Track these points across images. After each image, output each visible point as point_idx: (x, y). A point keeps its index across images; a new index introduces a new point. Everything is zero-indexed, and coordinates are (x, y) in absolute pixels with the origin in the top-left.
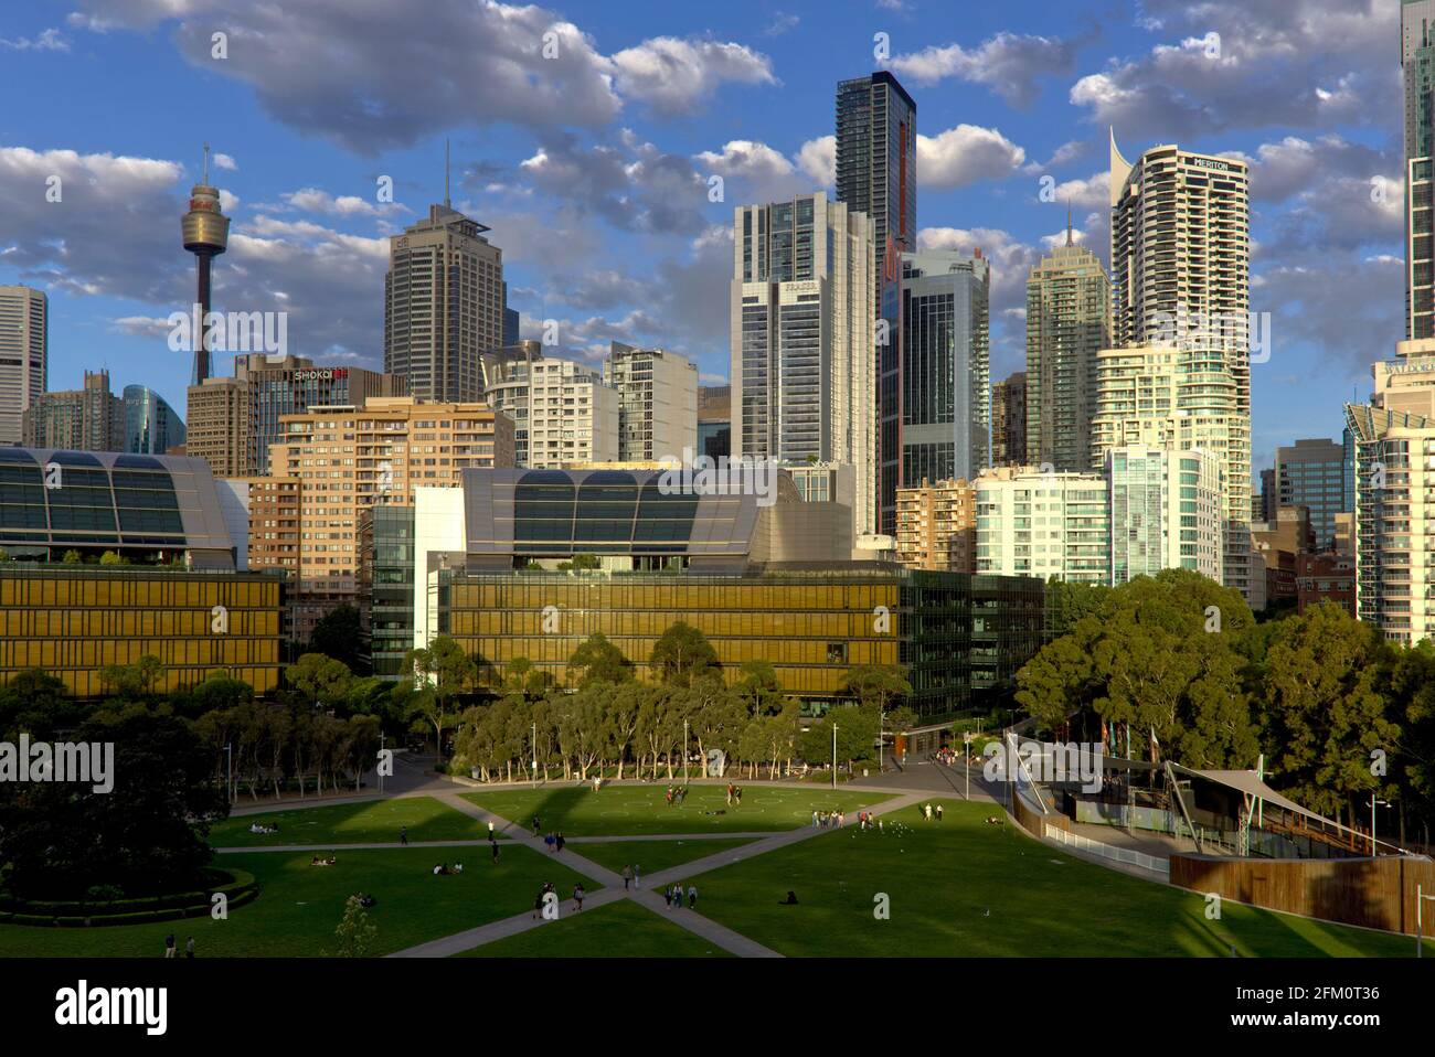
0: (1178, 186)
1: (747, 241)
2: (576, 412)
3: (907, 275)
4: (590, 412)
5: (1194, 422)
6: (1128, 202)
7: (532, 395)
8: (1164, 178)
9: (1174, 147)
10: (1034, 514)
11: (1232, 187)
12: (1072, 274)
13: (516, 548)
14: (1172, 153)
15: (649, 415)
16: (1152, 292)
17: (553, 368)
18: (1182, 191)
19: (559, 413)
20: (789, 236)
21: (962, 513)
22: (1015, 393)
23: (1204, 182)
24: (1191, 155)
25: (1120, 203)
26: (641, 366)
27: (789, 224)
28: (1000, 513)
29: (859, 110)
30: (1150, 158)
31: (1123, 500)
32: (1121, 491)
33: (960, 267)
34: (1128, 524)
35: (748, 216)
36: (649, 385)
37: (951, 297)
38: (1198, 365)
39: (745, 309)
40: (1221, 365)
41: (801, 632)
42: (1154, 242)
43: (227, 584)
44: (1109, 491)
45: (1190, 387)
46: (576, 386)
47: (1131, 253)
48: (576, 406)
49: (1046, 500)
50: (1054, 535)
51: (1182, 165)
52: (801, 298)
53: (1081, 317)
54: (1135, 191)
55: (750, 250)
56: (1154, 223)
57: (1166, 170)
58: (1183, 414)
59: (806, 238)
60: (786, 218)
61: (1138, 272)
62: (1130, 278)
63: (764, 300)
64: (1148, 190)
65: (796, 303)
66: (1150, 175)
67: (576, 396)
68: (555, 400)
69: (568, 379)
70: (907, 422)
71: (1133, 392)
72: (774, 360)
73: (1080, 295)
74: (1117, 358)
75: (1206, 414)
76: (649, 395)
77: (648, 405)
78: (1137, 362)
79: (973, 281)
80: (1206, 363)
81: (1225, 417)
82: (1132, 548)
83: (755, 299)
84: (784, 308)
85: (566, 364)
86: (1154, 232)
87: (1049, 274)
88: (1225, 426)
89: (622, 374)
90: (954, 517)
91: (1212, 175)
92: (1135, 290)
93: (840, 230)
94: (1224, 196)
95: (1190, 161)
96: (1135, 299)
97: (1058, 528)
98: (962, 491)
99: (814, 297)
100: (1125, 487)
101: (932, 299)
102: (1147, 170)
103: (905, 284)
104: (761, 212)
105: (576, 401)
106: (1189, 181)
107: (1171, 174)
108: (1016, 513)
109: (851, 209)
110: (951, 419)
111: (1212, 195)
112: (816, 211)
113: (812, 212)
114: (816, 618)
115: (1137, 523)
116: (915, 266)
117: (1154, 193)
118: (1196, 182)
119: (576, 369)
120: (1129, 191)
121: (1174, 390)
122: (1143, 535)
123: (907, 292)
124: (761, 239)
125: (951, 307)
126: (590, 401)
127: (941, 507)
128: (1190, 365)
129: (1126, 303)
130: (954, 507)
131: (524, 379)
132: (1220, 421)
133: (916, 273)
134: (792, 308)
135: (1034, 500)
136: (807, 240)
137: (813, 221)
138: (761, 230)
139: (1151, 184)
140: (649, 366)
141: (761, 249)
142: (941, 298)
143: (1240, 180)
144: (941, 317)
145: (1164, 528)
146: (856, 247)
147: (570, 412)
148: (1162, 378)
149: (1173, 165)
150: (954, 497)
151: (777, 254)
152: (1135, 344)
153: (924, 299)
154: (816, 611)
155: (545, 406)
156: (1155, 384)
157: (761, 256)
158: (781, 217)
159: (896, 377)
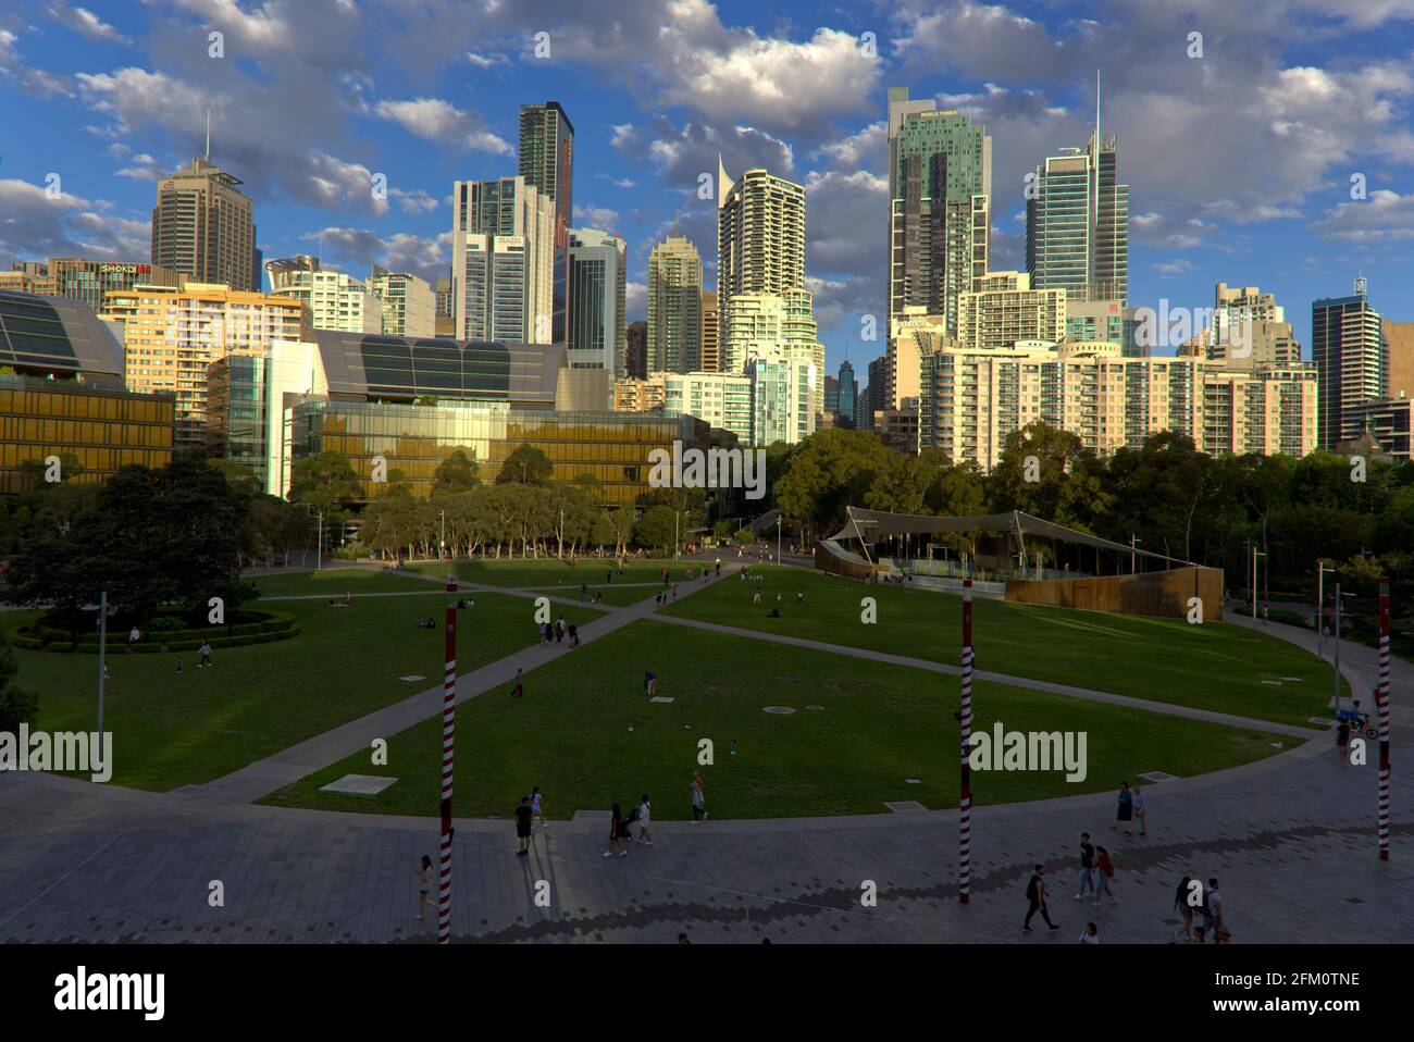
0: (766, 197)
1: (464, 207)
2: (350, 313)
3: (572, 245)
4: (361, 314)
5: (792, 347)
6: (732, 205)
7: (314, 298)
8: (758, 191)
9: (765, 171)
10: (704, 399)
11: (797, 202)
12: (679, 256)
13: (370, 389)
14: (763, 175)
15: (402, 322)
16: (749, 266)
17: (331, 278)
18: (768, 201)
19: (335, 313)
20: (496, 205)
21: (639, 401)
22: (635, 334)
23: (781, 197)
24: (773, 178)
25: (726, 206)
26: (396, 285)
27: (495, 198)
28: (681, 397)
29: (537, 127)
30: (748, 177)
31: (762, 391)
32: (762, 385)
33: (608, 243)
34: (766, 408)
35: (464, 188)
36: (403, 300)
37: (603, 262)
38: (794, 309)
39: (468, 252)
40: (808, 311)
41: (603, 458)
42: (750, 233)
43: (125, 401)
44: (752, 387)
45: (789, 324)
46: (350, 294)
47: (733, 239)
48: (350, 309)
49: (713, 390)
50: (717, 414)
51: (768, 184)
52: (510, 249)
53: (684, 284)
54: (737, 198)
55: (465, 214)
56: (751, 220)
57: (759, 185)
58: (785, 342)
59: (509, 208)
60: (493, 193)
61: (738, 252)
62: (732, 257)
63: (483, 247)
64: (747, 198)
65: (506, 251)
66: (748, 187)
67: (350, 301)
68: (332, 303)
69: (343, 288)
70: (570, 347)
71: (753, 325)
72: (489, 292)
73: (684, 270)
74: (743, 302)
75: (799, 342)
76: (402, 307)
77: (402, 315)
78: (756, 305)
79: (618, 252)
80: (799, 309)
81: (811, 344)
82: (768, 424)
83: (476, 246)
84: (498, 255)
85: (341, 276)
86: (750, 226)
87: (664, 254)
88: (811, 351)
89: (380, 290)
90: (634, 404)
91: (786, 193)
92: (735, 264)
93: (532, 205)
94: (792, 207)
95: (773, 182)
96: (735, 270)
97: (719, 409)
98: (639, 387)
99: (520, 249)
100: (764, 383)
101: (590, 262)
102: (747, 184)
103: (571, 250)
104: (474, 187)
105: (350, 305)
106: (772, 194)
107: (762, 189)
108: (692, 397)
109: (540, 192)
110: (601, 347)
111: (786, 206)
112: (516, 190)
113: (513, 190)
114: (616, 448)
115: (772, 407)
116: (578, 239)
117: (751, 200)
118: (776, 195)
119: (349, 281)
120: (733, 198)
121: (780, 325)
122: (776, 415)
123: (572, 257)
124: (474, 206)
125: (603, 269)
126: (361, 306)
127: (624, 397)
128: (789, 310)
129: (729, 272)
130: (634, 397)
131: (308, 285)
132: (808, 347)
133: (579, 244)
134: (503, 255)
135: (704, 389)
136: (509, 210)
137: (513, 196)
138: (474, 200)
139: (749, 194)
140: (403, 285)
141: (474, 213)
142: (596, 262)
143: (801, 198)
144: (596, 276)
145: (788, 411)
146: (542, 219)
147: (345, 313)
148: (771, 317)
149: (763, 182)
150: (634, 390)
151: (486, 218)
152: (754, 293)
153: (584, 262)
154: (616, 442)
155: (325, 306)
156: (767, 321)
157: (474, 218)
158: (489, 192)
159: (563, 315)
